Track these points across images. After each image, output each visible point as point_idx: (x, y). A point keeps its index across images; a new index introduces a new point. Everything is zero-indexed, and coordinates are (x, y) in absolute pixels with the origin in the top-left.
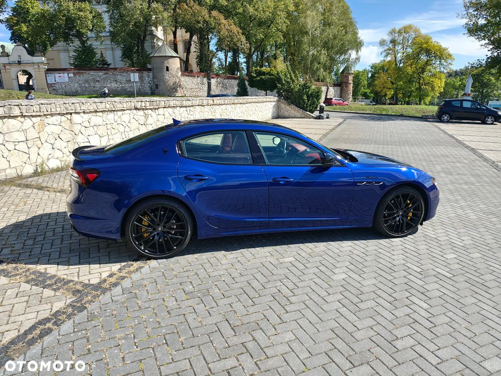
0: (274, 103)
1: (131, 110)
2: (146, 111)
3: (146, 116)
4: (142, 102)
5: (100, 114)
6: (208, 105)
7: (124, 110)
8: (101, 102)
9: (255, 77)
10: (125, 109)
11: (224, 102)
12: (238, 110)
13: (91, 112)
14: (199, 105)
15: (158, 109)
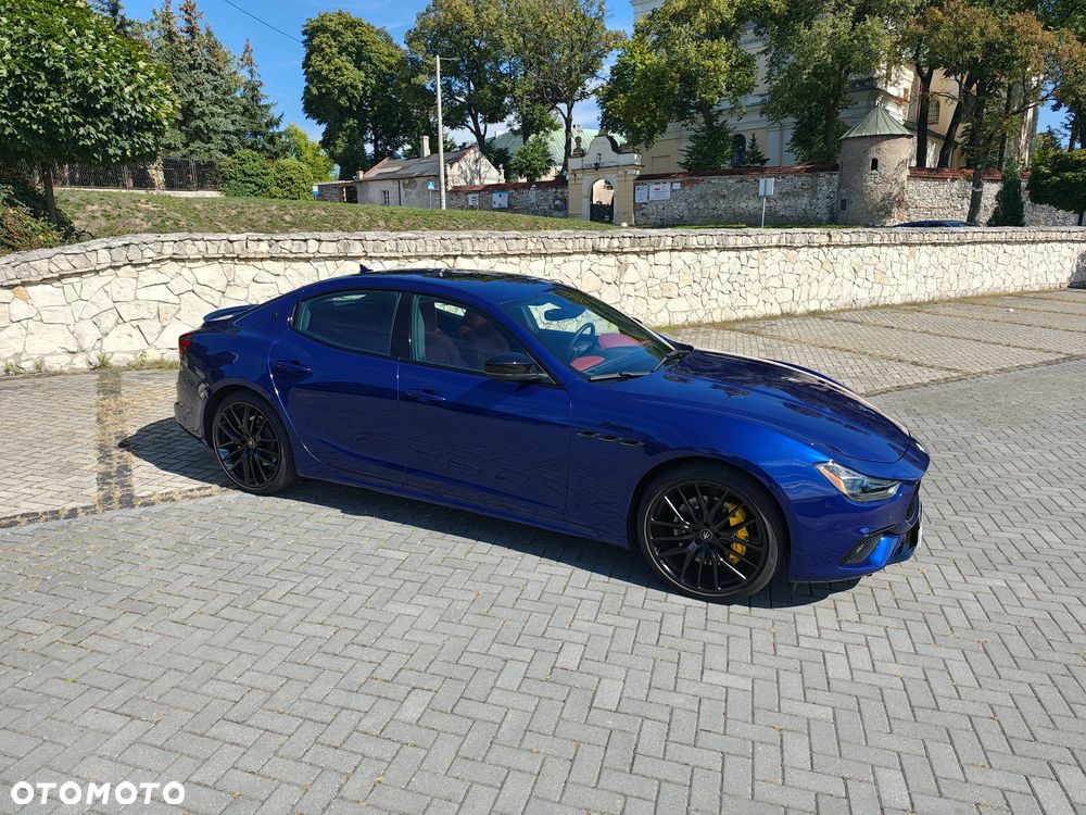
1: (584, 253)
2: (622, 258)
3: (622, 268)
4: (612, 238)
6: (809, 247)
7: (570, 254)
8: (516, 239)
9: (1048, 177)
10: (571, 251)
11: (870, 239)
13: (493, 256)
14: (777, 246)
15: (654, 252)
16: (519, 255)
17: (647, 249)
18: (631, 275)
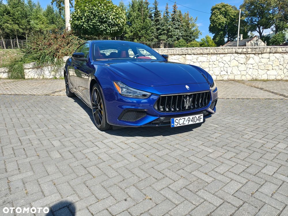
1: (232, 53)
2: (248, 55)
3: (248, 59)
7: (226, 54)
8: (206, 49)
13: (198, 54)
15: (262, 53)
16: (207, 54)
17: (258, 52)
18: (251, 61)
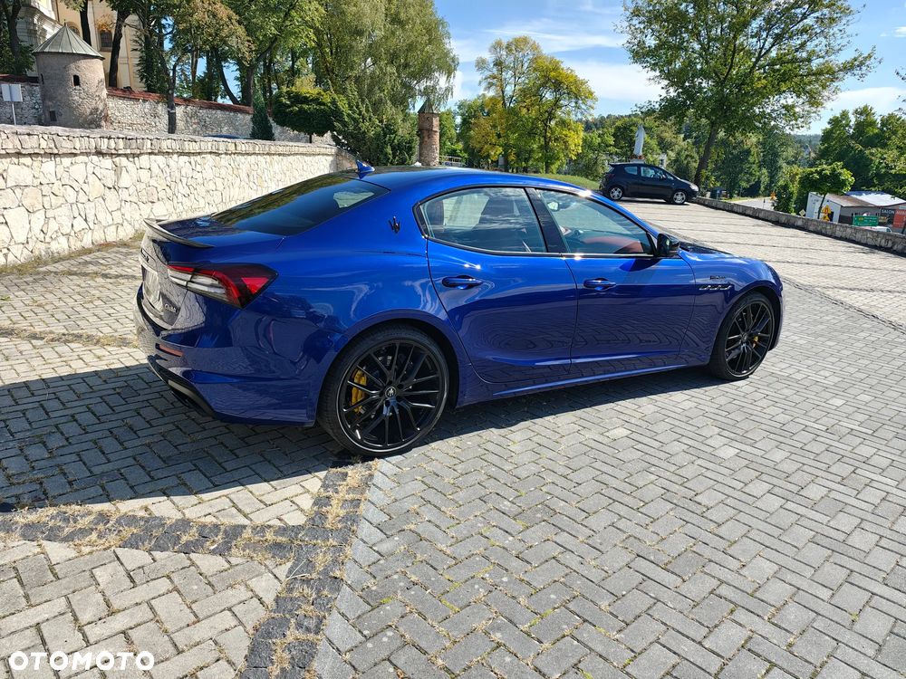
0: (330, 158)
1: (87, 154)
2: (117, 160)
3: (117, 170)
4: (110, 138)
5: (27, 160)
6: (226, 154)
7: (75, 155)
8: (29, 134)
9: (289, 107)
10: (78, 152)
11: (254, 149)
12: (276, 167)
13: (8, 156)
14: (211, 153)
15: (138, 156)
17: (134, 151)
18: (125, 180)
